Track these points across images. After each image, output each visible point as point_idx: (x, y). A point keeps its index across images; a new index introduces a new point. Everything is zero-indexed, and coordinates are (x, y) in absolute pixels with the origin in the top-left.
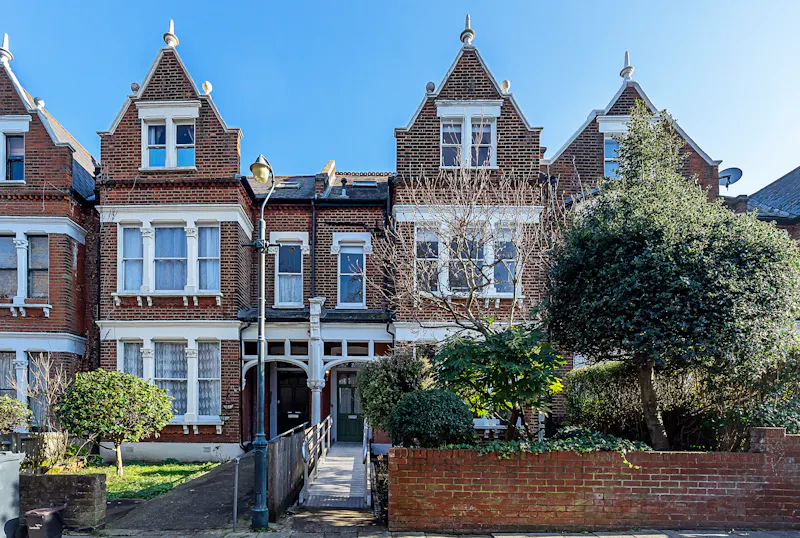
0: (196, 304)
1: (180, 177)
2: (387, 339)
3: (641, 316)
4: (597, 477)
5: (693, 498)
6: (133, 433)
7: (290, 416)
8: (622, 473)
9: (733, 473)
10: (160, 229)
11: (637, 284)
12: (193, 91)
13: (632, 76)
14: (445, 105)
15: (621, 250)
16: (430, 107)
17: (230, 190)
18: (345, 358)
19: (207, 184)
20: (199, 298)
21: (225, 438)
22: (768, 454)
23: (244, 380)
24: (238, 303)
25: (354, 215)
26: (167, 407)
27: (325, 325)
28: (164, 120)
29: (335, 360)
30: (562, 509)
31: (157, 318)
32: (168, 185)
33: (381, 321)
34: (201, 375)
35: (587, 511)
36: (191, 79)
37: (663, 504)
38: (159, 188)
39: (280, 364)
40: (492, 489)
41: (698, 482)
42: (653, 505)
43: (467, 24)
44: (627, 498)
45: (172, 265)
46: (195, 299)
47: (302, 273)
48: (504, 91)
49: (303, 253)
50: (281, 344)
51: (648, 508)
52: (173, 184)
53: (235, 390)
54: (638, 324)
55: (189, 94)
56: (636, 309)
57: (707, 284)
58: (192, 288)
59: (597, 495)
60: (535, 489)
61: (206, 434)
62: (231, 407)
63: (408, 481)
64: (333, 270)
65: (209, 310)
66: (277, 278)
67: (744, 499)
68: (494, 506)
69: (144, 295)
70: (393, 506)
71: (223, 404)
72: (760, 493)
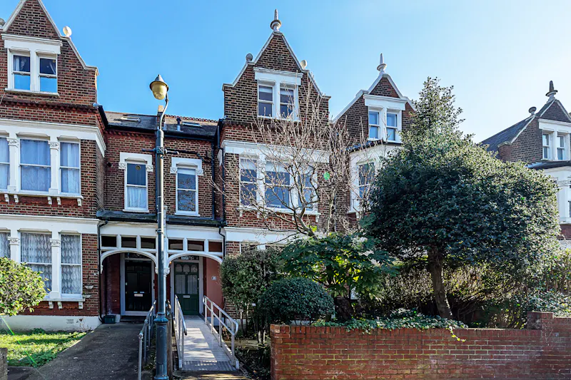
0: (59, 203)
1: (43, 100)
2: (219, 239)
3: (458, 229)
4: (432, 347)
5: (496, 362)
6: (12, 308)
7: (135, 295)
8: (450, 345)
9: (521, 344)
10: (25, 141)
11: (456, 206)
12: (55, 33)
13: (386, 70)
14: (261, 72)
15: (440, 181)
16: (249, 71)
17: (89, 116)
18: (185, 252)
19: (69, 108)
20: (61, 198)
21: (86, 312)
22: (544, 330)
23: (102, 266)
24: (97, 205)
25: (189, 146)
26: (41, 287)
27: (170, 226)
28: (29, 52)
29: (178, 254)
30: (408, 372)
31: (23, 213)
32: (32, 105)
33: (214, 226)
34: (64, 260)
35: (426, 373)
36: (54, 23)
37: (478, 367)
38: (24, 107)
39: (132, 255)
40: (356, 357)
41: (500, 350)
42: (471, 368)
43: (276, 16)
44: (453, 363)
45: (35, 170)
46: (58, 199)
47: (147, 186)
48: (304, 68)
49: (148, 170)
50: (134, 239)
51: (467, 370)
52: (37, 105)
53: (95, 274)
54: (456, 235)
55: (51, 34)
56: (455, 224)
57: (508, 209)
58: (55, 190)
59: (432, 361)
60: (388, 357)
61: (70, 308)
62: (91, 287)
63: (290, 352)
64: (172, 185)
65: (70, 209)
66: (126, 188)
67: (529, 362)
68: (358, 371)
69: (11, 193)
70: (279, 373)
71: (85, 285)
72: (539, 358)
